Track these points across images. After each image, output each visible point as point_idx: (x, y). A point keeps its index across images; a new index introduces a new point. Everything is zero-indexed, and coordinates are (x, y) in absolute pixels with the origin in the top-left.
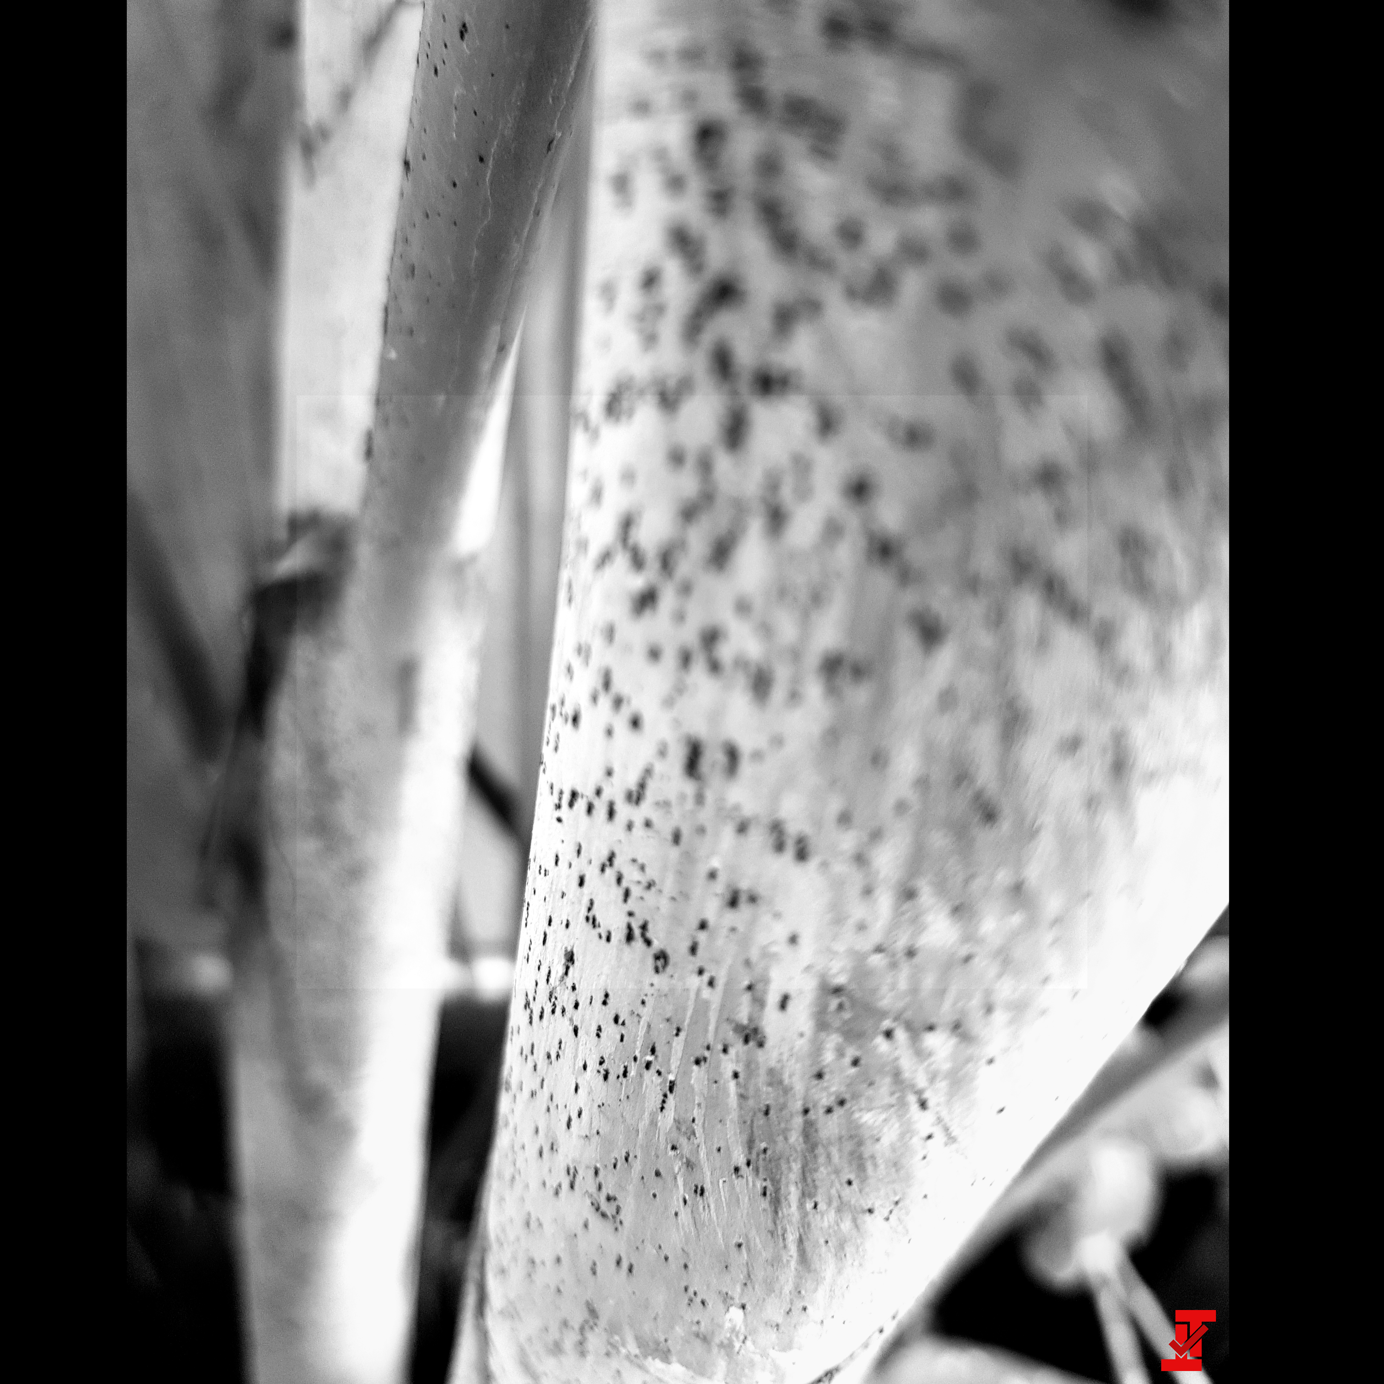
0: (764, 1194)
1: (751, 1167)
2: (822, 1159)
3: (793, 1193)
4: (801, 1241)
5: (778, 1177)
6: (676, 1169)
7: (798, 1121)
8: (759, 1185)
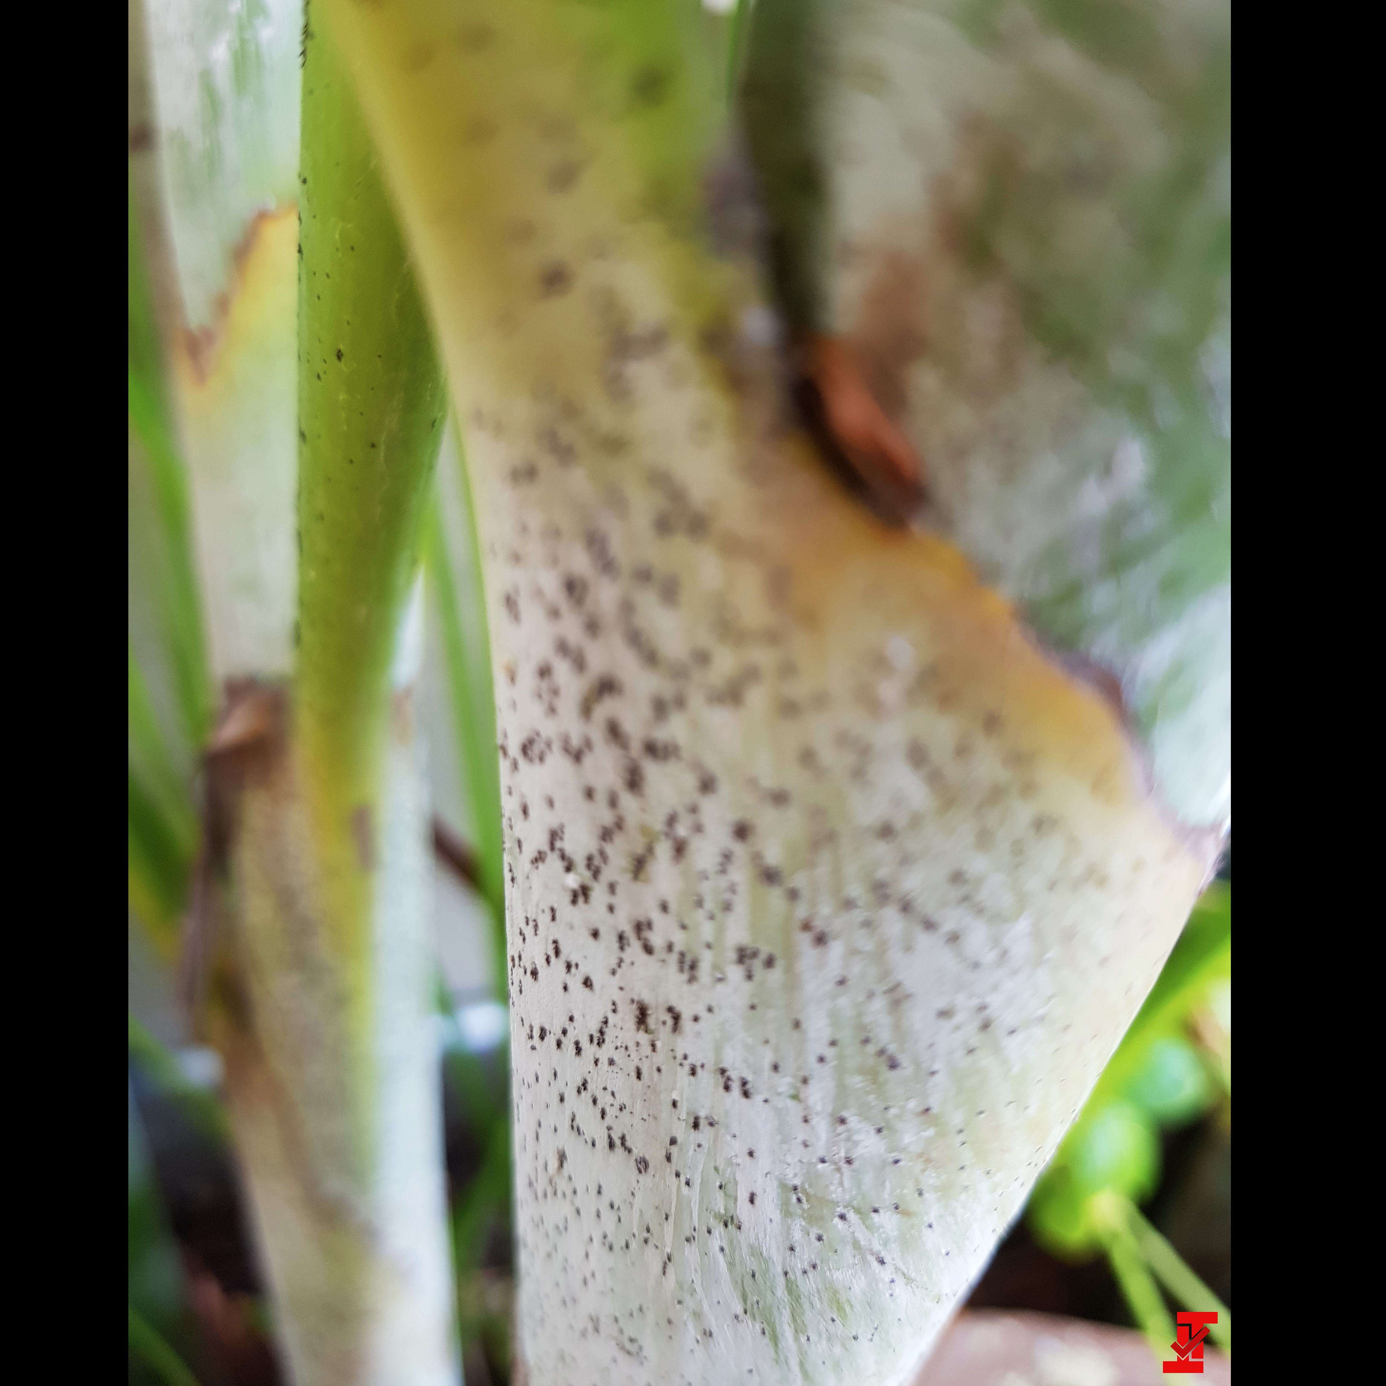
0: (764, 1333)
1: (748, 1313)
2: (806, 1306)
3: (787, 1332)
4: (802, 1365)
5: (772, 1320)
6: (685, 1318)
7: (781, 1280)
8: (758, 1327)
